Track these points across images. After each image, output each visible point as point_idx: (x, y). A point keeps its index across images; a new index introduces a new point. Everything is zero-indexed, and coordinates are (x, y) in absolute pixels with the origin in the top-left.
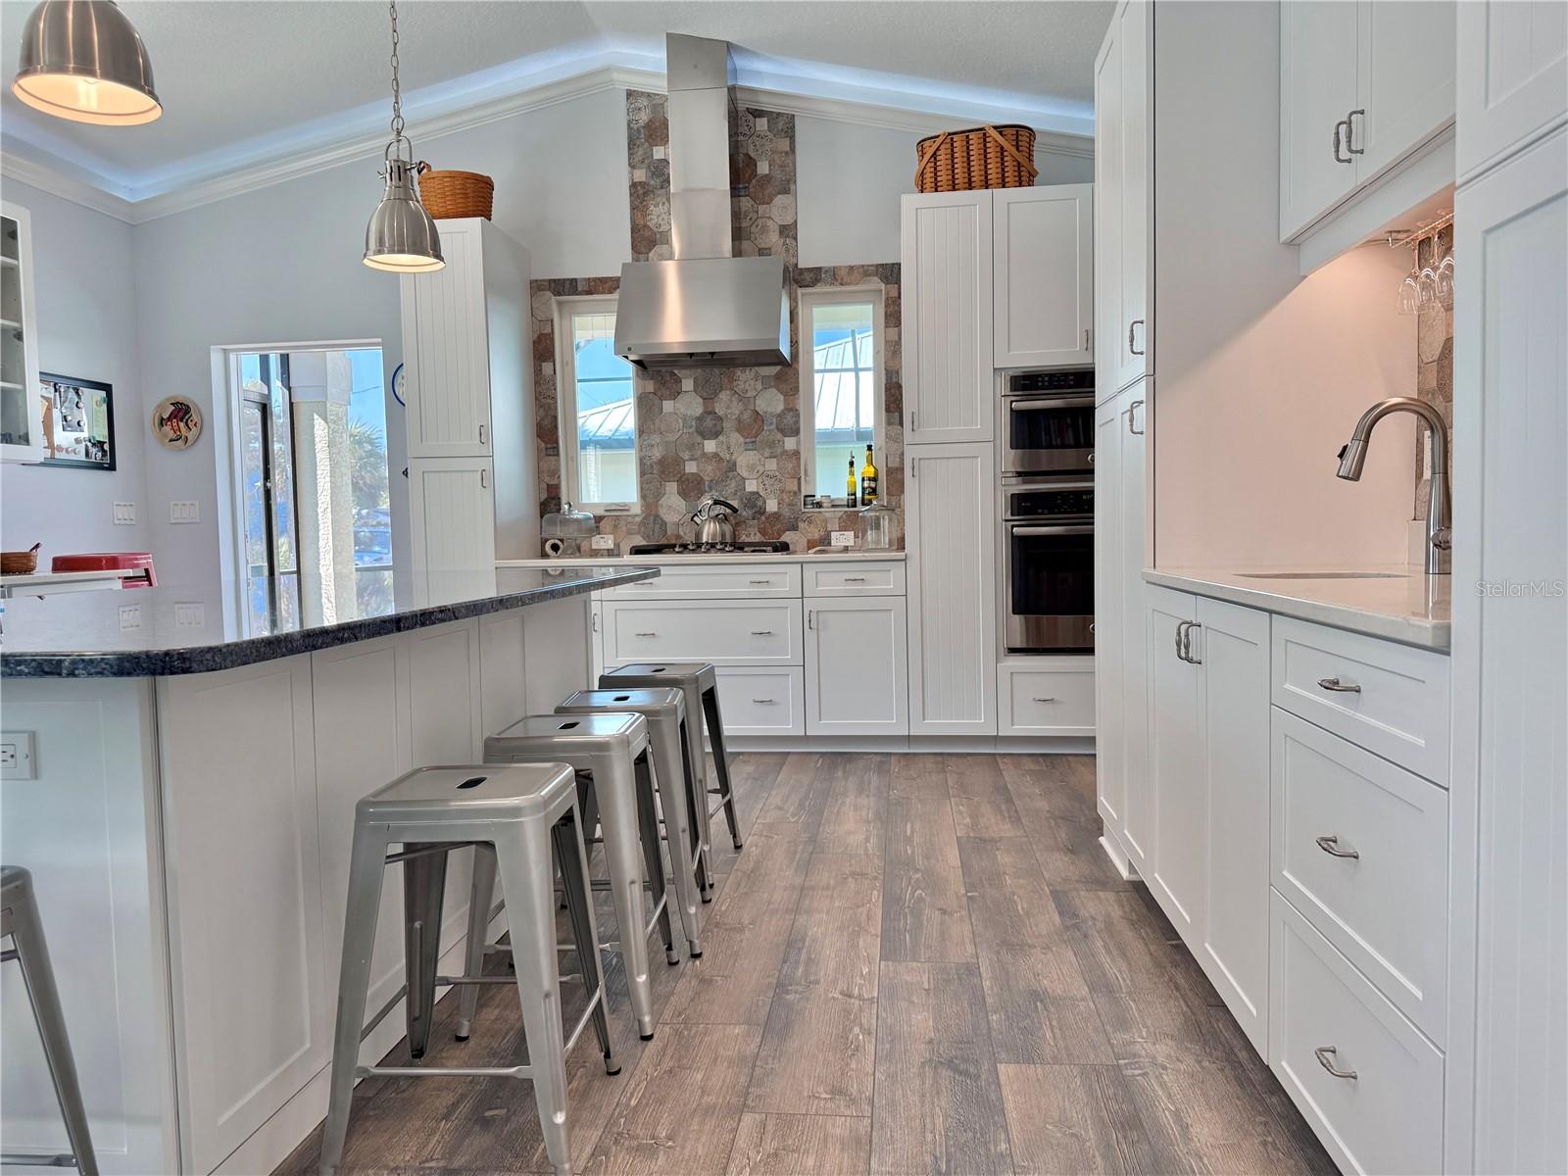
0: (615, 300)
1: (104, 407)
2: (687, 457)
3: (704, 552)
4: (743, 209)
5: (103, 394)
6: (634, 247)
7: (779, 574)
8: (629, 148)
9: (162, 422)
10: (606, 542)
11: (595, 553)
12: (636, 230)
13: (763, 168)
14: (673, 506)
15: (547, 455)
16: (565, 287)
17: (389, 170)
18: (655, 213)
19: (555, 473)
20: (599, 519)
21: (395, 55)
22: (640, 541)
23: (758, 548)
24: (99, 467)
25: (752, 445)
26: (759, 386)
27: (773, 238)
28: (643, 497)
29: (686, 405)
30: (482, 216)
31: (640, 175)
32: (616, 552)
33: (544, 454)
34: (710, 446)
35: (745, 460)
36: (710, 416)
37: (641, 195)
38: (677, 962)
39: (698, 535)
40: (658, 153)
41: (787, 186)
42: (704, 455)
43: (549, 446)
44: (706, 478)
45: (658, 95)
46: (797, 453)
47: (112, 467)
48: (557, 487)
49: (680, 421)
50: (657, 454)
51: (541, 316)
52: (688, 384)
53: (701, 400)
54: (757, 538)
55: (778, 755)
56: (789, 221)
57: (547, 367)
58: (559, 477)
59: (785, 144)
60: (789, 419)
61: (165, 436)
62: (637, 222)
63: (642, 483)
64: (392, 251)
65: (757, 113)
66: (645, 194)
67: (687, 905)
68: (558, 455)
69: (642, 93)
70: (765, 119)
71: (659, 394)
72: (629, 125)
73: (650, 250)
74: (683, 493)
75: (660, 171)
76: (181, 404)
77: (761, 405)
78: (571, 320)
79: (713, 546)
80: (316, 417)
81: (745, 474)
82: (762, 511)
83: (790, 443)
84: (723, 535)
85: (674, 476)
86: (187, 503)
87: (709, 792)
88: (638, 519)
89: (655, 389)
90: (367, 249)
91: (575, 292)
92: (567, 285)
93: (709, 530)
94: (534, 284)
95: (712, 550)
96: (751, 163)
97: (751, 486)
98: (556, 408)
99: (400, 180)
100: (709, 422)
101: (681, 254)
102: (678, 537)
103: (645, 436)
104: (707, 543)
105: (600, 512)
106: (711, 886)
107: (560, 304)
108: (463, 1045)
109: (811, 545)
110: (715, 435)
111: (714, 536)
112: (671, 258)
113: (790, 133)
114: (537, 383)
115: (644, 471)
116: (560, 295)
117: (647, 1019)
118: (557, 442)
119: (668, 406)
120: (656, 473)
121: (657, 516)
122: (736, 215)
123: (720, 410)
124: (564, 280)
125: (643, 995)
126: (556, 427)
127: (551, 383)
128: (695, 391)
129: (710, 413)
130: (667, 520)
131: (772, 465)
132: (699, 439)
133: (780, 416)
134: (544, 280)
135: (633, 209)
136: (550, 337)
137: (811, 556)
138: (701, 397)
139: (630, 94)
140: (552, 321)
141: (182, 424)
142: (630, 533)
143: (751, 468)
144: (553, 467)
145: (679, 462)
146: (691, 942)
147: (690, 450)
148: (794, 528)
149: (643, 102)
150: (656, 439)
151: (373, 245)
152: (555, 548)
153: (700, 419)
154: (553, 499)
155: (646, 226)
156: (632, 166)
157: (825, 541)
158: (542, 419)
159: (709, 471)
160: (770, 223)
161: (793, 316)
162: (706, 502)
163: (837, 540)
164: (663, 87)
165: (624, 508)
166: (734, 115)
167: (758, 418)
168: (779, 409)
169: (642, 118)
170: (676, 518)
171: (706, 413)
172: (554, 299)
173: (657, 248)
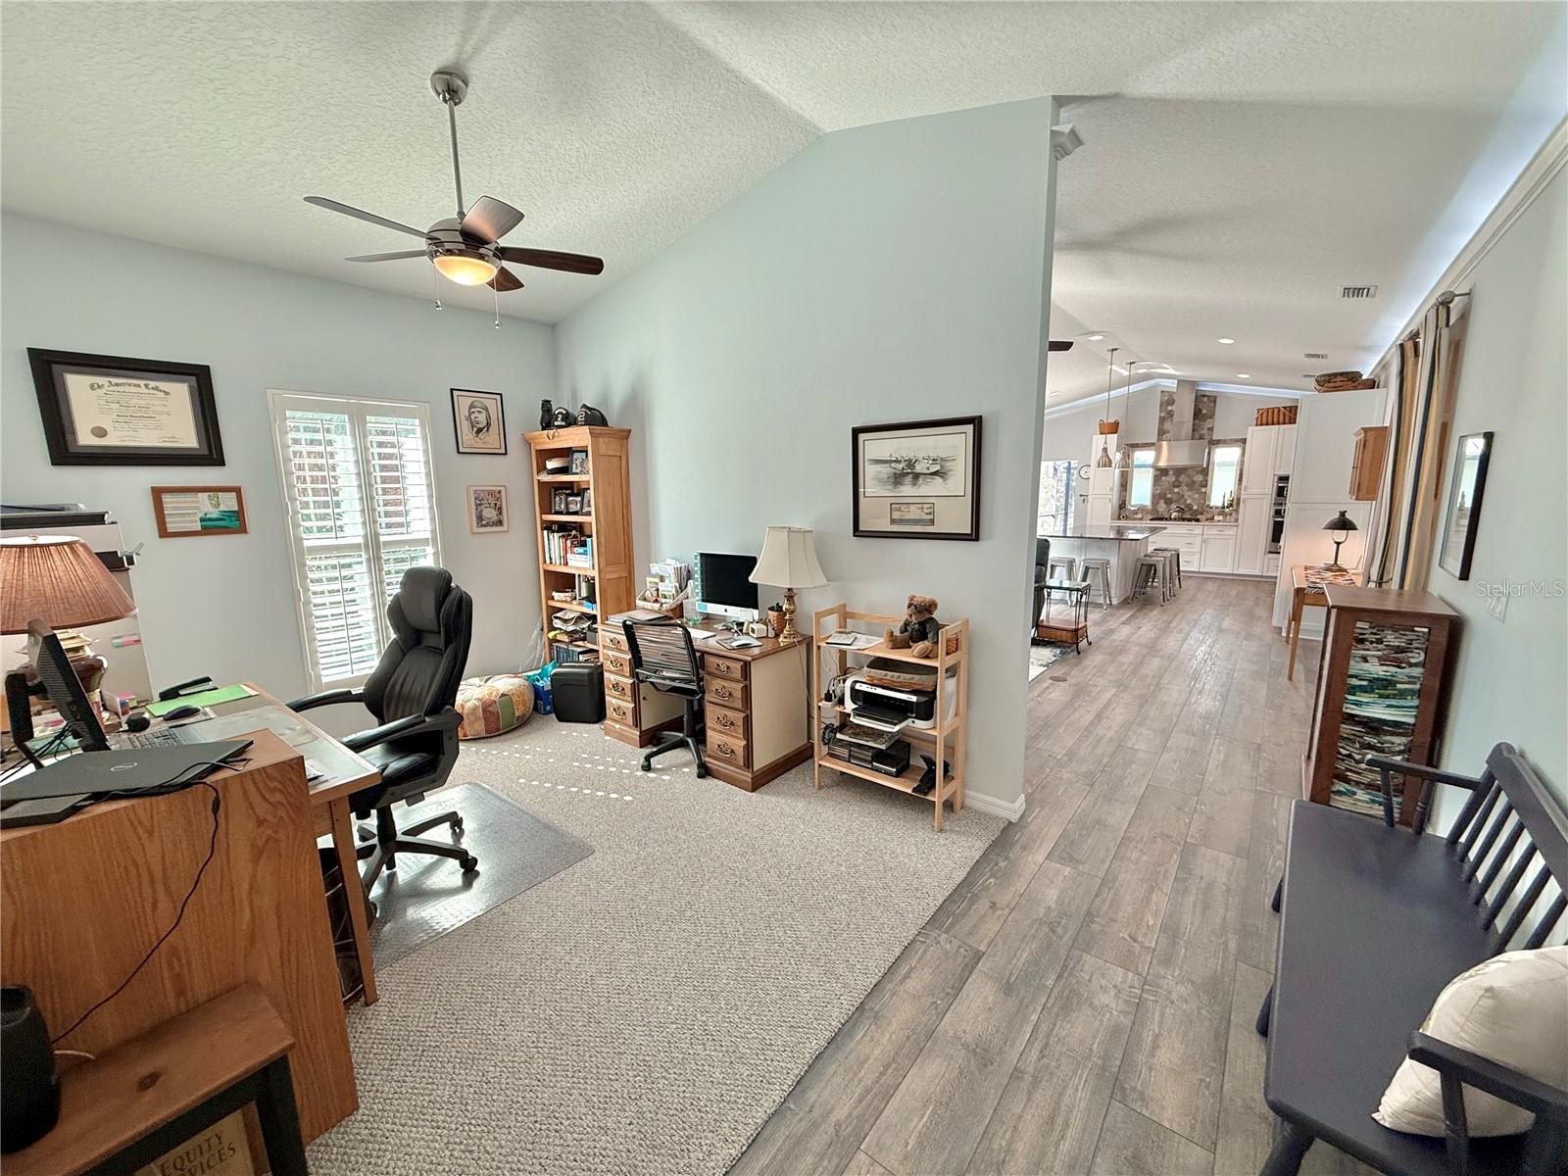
2: (1168, 493)
3: (1173, 521)
4: (1196, 424)
6: (1158, 434)
7: (1196, 528)
8: (1161, 407)
10: (1140, 516)
11: (1135, 519)
12: (1159, 430)
13: (1204, 411)
14: (1162, 507)
18: (1167, 425)
20: (1137, 510)
22: (1151, 517)
23: (1189, 520)
25: (1190, 490)
26: (1195, 473)
27: (1205, 431)
28: (1153, 503)
29: (1171, 478)
31: (1163, 414)
32: (1144, 519)
33: (1123, 490)
34: (1176, 490)
35: (1187, 494)
37: (1162, 420)
39: (1171, 516)
40: (1169, 408)
41: (1212, 417)
42: (1174, 492)
43: (1124, 488)
44: (1174, 499)
45: (1172, 393)
46: (1206, 493)
48: (1126, 499)
49: (1167, 484)
50: (1158, 492)
51: (1127, 454)
52: (1171, 472)
53: (1175, 477)
54: (1190, 516)
55: (1192, 575)
56: (1211, 426)
59: (1212, 405)
60: (1204, 483)
63: (1152, 500)
65: (1204, 396)
66: (1164, 419)
68: (1127, 491)
69: (1167, 391)
70: (1206, 398)
71: (1161, 479)
72: (1162, 401)
73: (1162, 435)
74: (1165, 503)
75: (1171, 414)
77: (1195, 479)
78: (1136, 454)
81: (1187, 498)
82: (1192, 509)
83: (1203, 490)
84: (1179, 516)
85: (1163, 498)
88: (1151, 510)
89: (1159, 476)
91: (1138, 447)
93: (1174, 515)
96: (1201, 411)
97: (1189, 502)
100: (1177, 483)
102: (1164, 516)
103: (1155, 486)
105: (1138, 508)
109: (1207, 520)
110: (1179, 487)
113: (1215, 402)
115: (1154, 496)
116: (1135, 446)
118: (1127, 488)
119: (1163, 478)
120: (1156, 498)
121: (1156, 510)
122: (1194, 425)
123: (1181, 479)
124: (1135, 443)
128: (1173, 474)
130: (1159, 511)
131: (1197, 496)
132: (1173, 488)
133: (1201, 482)
134: (1130, 445)
135: (1159, 423)
136: (1129, 459)
137: (1207, 523)
139: (1163, 392)
140: (1130, 455)
142: (1148, 514)
143: (1189, 496)
144: (1125, 495)
145: (1165, 494)
147: (1169, 491)
148: (1202, 514)
149: (1167, 394)
150: (1158, 487)
152: (1124, 517)
153: (1174, 483)
154: (1124, 502)
155: (1162, 429)
156: (1161, 412)
157: (1213, 518)
158: (1123, 481)
159: (1175, 497)
160: (1205, 427)
161: (1209, 454)
162: (1174, 506)
163: (1216, 518)
164: (1175, 390)
165: (1146, 506)
166: (1197, 397)
167: (1194, 482)
168: (1201, 479)
169: (1166, 398)
170: (1163, 510)
171: (1176, 480)
172: (1132, 449)
173: (1166, 434)
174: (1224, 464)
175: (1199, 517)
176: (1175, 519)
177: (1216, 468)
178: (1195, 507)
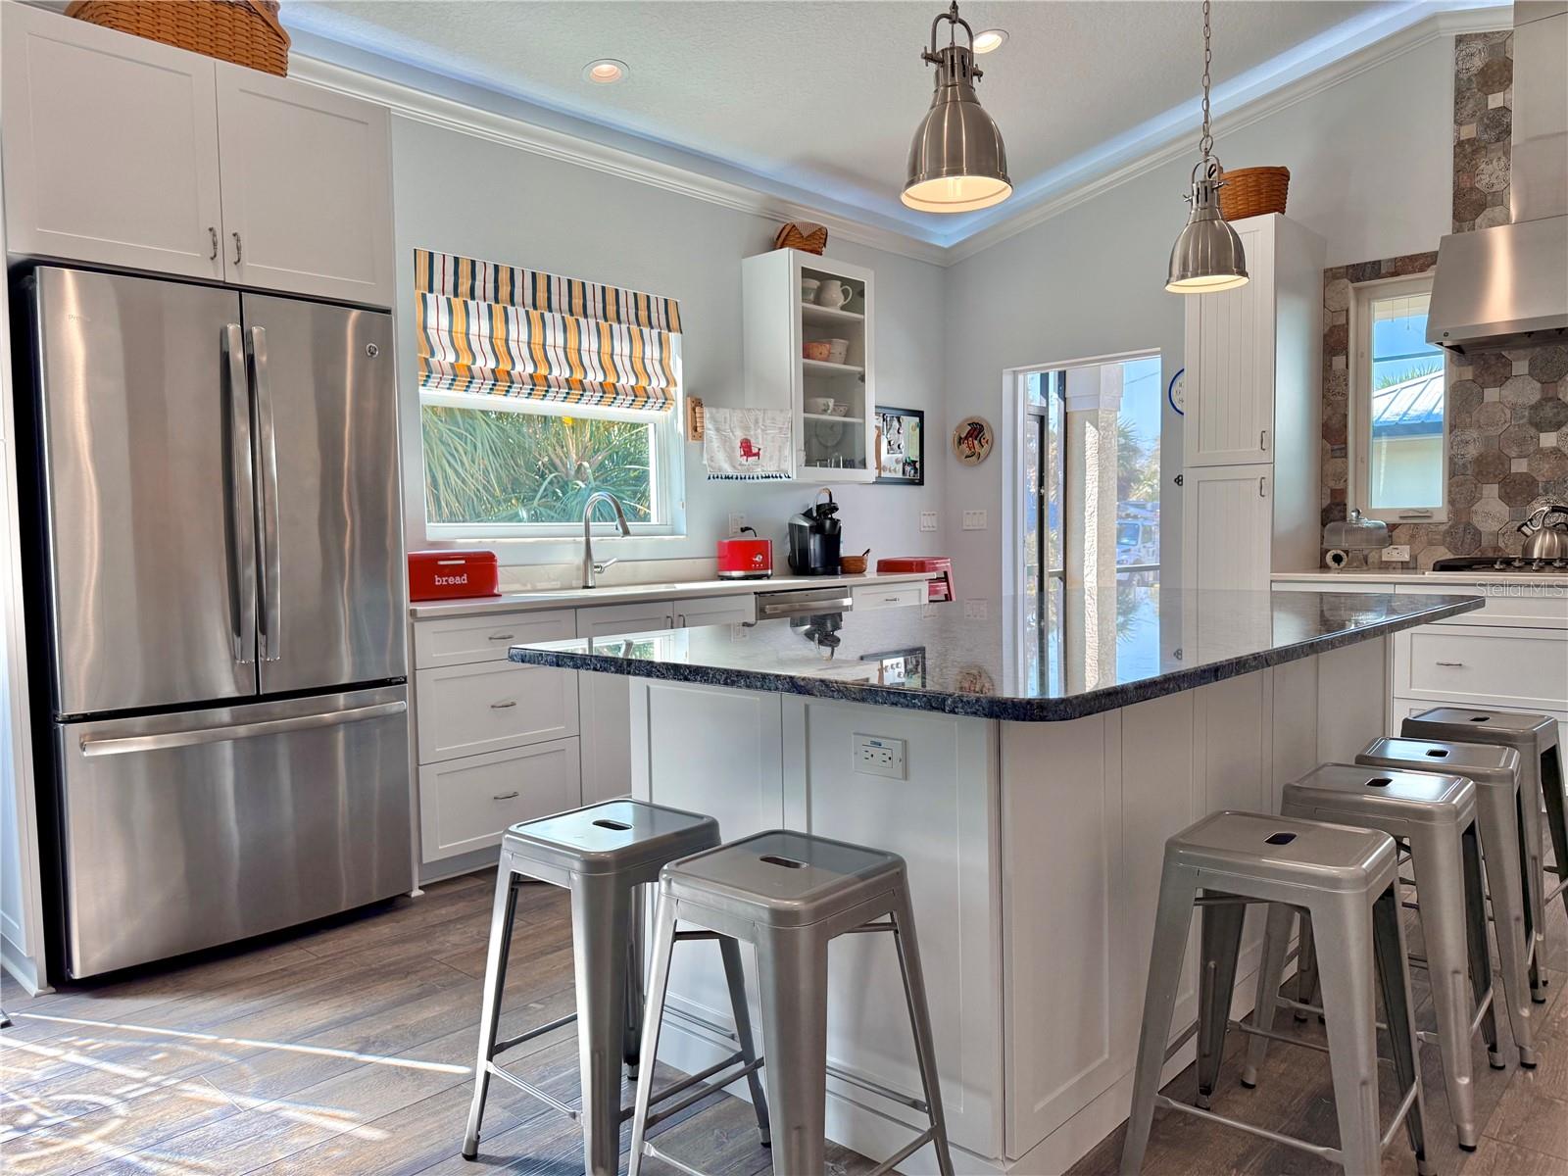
0: (1431, 277)
1: (918, 430)
2: (1514, 454)
3: (1536, 571)
5: (917, 419)
6: (1455, 216)
8: (1456, 103)
9: (960, 441)
10: (1403, 553)
11: (1386, 566)
12: (1459, 194)
14: (1492, 513)
15: (1332, 457)
16: (1366, 272)
17: (1195, 193)
18: (1488, 173)
19: (1342, 476)
20: (1392, 527)
21: (1207, 74)
22: (1445, 554)
24: (911, 482)
28: (1452, 501)
29: (1521, 389)
30: (1275, 210)
31: (1469, 131)
32: (1411, 565)
33: (1329, 456)
34: (1548, 440)
36: (1550, 404)
37: (1466, 154)
38: (1502, 1068)
39: (1528, 548)
40: (1495, 101)
42: (1540, 451)
43: (1336, 447)
44: (1540, 479)
45: (1498, 32)
47: (921, 482)
48: (1343, 492)
49: (1508, 412)
50: (1472, 451)
51: (1334, 305)
52: (1521, 367)
53: (1539, 385)
57: (1338, 362)
58: (1346, 481)
61: (962, 452)
62: (1462, 185)
63: (1450, 485)
64: (1195, 275)
66: (1475, 152)
67: (1518, 1005)
68: (1346, 456)
69: (1477, 36)
71: (1480, 380)
72: (1457, 76)
73: (1477, 215)
74: (1506, 497)
75: (1499, 125)
76: (977, 424)
78: (1369, 305)
80: (1088, 424)
85: (1496, 476)
86: (977, 512)
87: (1545, 869)
88: (1443, 528)
89: (1475, 376)
90: (1170, 275)
91: (1379, 276)
92: (1368, 271)
93: (1541, 545)
94: (1330, 273)
95: (1547, 568)
98: (1346, 406)
99: (1206, 200)
100: (1548, 411)
101: (1518, 216)
102: (1497, 549)
103: (1457, 432)
104: (1541, 560)
105: (1395, 520)
106: (1545, 983)
107: (1358, 291)
108: (1249, 1092)
110: (1557, 426)
111: (1550, 550)
112: (1506, 221)
114: (1325, 379)
115: (1455, 472)
116: (1358, 280)
117: (1468, 1127)
118: (1345, 442)
119: (1491, 394)
120: (1467, 474)
121: (1468, 525)
124: (1366, 263)
125: (1465, 1101)
126: (1346, 426)
127: (1342, 379)
128: (1530, 374)
129: (1551, 399)
130: (1481, 529)
132: (1533, 431)
134: (1340, 268)
135: (1457, 171)
136: (1345, 328)
138: (1538, 381)
139: (1460, 40)
140: (1347, 311)
141: (976, 442)
142: (1431, 543)
144: (1339, 470)
145: (1503, 460)
146: (1522, 1049)
147: (1520, 445)
149: (1476, 44)
150: (1472, 434)
151: (1176, 271)
152: (1337, 559)
153: (1534, 408)
154: (1338, 505)
155: (1473, 189)
156: (1459, 123)
158: (1330, 418)
159: (1545, 470)
162: (1540, 508)
164: (1507, 22)
165: (1425, 514)
169: (1478, 63)
170: (1495, 527)
171: (1545, 399)
172: (1351, 286)
173: (1488, 212)
176: (1547, 564)
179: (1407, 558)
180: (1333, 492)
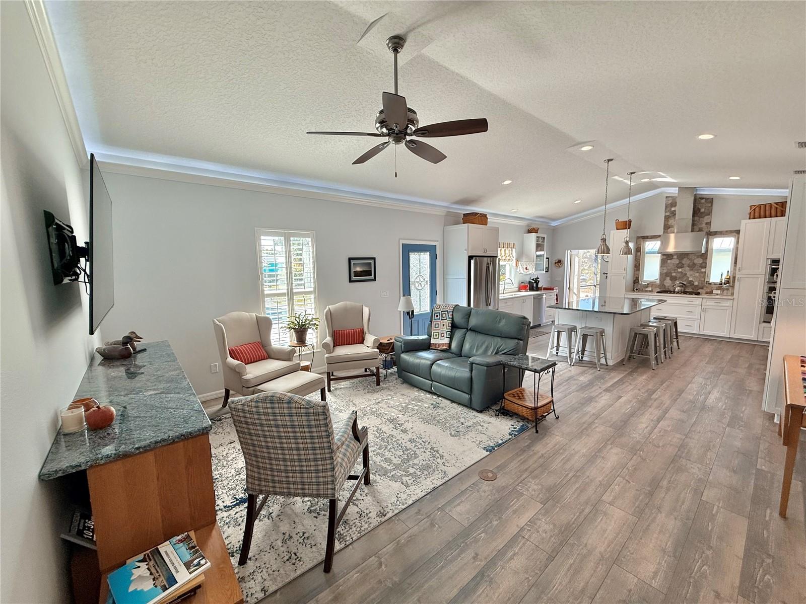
2: (673, 272)
3: (676, 294)
4: (695, 220)
6: (664, 229)
7: (696, 300)
8: (665, 209)
9: (556, 263)
10: (650, 289)
11: (646, 291)
12: (665, 225)
13: (702, 210)
14: (668, 282)
15: (637, 271)
18: (671, 222)
20: (648, 284)
22: (659, 290)
23: (691, 293)
24: (546, 272)
25: (692, 270)
26: (696, 257)
27: (704, 225)
28: (660, 280)
29: (675, 261)
30: (629, 228)
31: (668, 214)
32: (652, 292)
34: (680, 270)
35: (688, 274)
37: (667, 218)
39: (675, 290)
40: (673, 209)
41: (709, 213)
42: (678, 272)
43: (637, 269)
44: (678, 277)
45: (674, 197)
46: (705, 272)
48: (638, 277)
49: (672, 265)
50: (665, 271)
51: (639, 243)
52: (675, 257)
53: (678, 261)
54: (691, 290)
55: (690, 337)
56: (709, 221)
57: (639, 253)
58: (639, 275)
59: (710, 205)
60: (704, 265)
61: (556, 266)
63: (660, 277)
65: (703, 198)
68: (639, 270)
70: (704, 200)
72: (666, 204)
73: (668, 230)
74: (671, 279)
75: (674, 214)
76: (560, 260)
77: (696, 261)
78: (645, 243)
79: (678, 292)
81: (689, 276)
82: (693, 284)
83: (703, 270)
84: (681, 290)
85: (669, 276)
88: (659, 285)
89: (666, 259)
91: (648, 238)
93: (677, 289)
94: (638, 237)
96: (699, 210)
97: (690, 279)
98: (640, 262)
100: (680, 265)
101: (676, 232)
102: (669, 289)
103: (662, 267)
109: (707, 293)
110: (681, 268)
111: (679, 290)
112: (674, 233)
113: (712, 202)
114: (636, 257)
115: (661, 274)
116: (644, 238)
118: (639, 268)
119: (669, 261)
120: (663, 276)
121: (663, 284)
122: (693, 221)
123: (683, 262)
124: (645, 236)
126: (639, 265)
130: (666, 285)
131: (697, 274)
132: (677, 268)
133: (701, 264)
134: (640, 237)
135: (665, 221)
136: (641, 247)
137: (706, 296)
139: (667, 197)
140: (641, 244)
141: (559, 264)
142: (656, 287)
143: (691, 275)
144: (638, 273)
145: (671, 273)
148: (702, 288)
149: (670, 198)
150: (665, 268)
152: (637, 290)
153: (678, 264)
154: (637, 279)
155: (668, 224)
156: (666, 212)
157: (711, 292)
158: (636, 264)
159: (678, 275)
160: (703, 222)
161: (707, 242)
162: (677, 282)
163: (715, 292)
164: (676, 195)
165: (655, 282)
166: (695, 200)
167: (694, 264)
168: (701, 262)
169: (670, 202)
170: (668, 285)
171: (680, 263)
172: (642, 240)
173: (670, 229)
174: (720, 251)
175: (699, 291)
176: (678, 293)
177: (714, 254)
178: (696, 283)
179: (651, 290)
180: (636, 277)
